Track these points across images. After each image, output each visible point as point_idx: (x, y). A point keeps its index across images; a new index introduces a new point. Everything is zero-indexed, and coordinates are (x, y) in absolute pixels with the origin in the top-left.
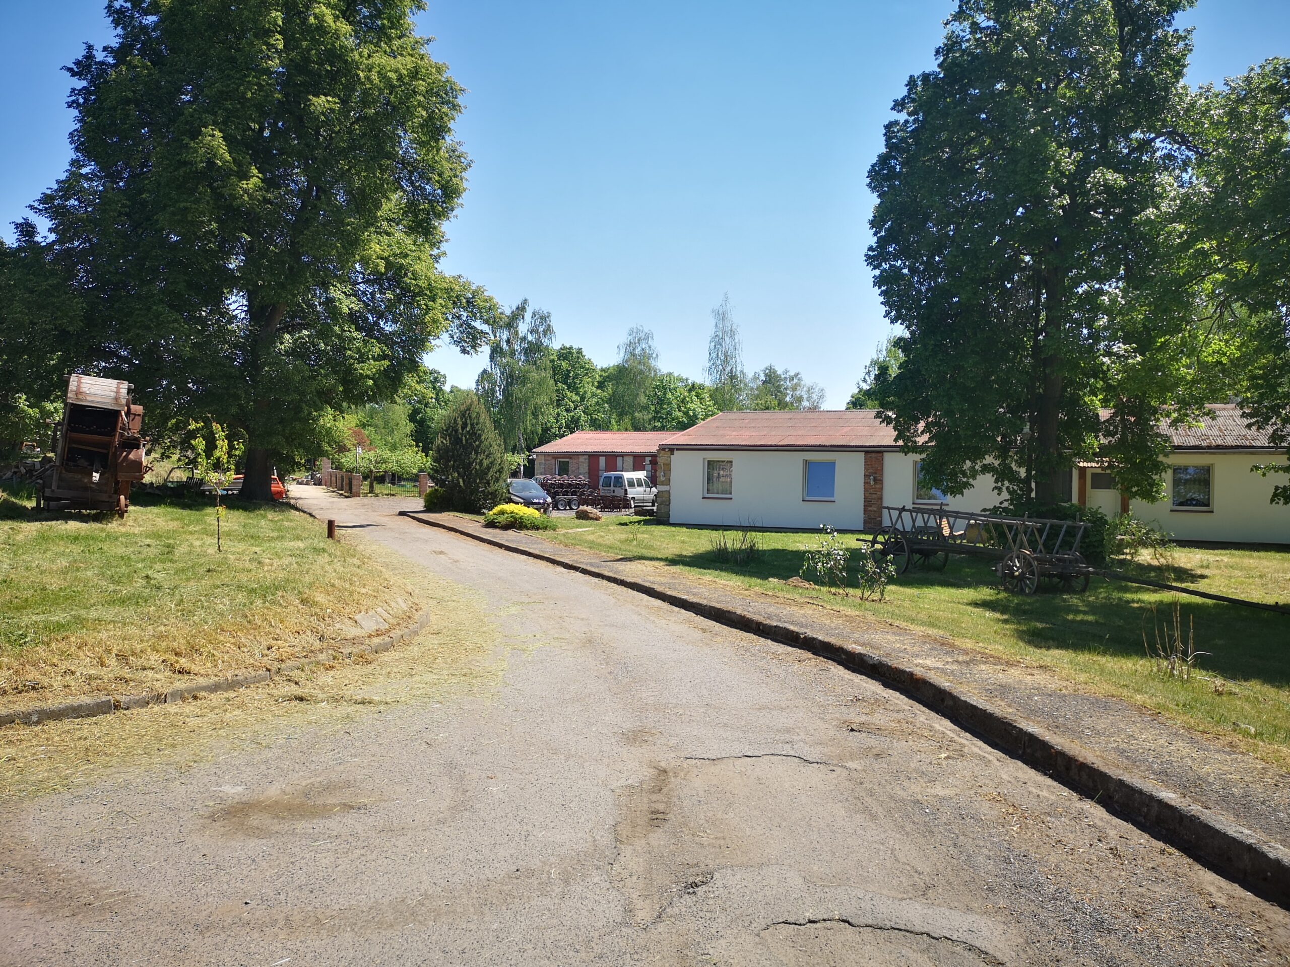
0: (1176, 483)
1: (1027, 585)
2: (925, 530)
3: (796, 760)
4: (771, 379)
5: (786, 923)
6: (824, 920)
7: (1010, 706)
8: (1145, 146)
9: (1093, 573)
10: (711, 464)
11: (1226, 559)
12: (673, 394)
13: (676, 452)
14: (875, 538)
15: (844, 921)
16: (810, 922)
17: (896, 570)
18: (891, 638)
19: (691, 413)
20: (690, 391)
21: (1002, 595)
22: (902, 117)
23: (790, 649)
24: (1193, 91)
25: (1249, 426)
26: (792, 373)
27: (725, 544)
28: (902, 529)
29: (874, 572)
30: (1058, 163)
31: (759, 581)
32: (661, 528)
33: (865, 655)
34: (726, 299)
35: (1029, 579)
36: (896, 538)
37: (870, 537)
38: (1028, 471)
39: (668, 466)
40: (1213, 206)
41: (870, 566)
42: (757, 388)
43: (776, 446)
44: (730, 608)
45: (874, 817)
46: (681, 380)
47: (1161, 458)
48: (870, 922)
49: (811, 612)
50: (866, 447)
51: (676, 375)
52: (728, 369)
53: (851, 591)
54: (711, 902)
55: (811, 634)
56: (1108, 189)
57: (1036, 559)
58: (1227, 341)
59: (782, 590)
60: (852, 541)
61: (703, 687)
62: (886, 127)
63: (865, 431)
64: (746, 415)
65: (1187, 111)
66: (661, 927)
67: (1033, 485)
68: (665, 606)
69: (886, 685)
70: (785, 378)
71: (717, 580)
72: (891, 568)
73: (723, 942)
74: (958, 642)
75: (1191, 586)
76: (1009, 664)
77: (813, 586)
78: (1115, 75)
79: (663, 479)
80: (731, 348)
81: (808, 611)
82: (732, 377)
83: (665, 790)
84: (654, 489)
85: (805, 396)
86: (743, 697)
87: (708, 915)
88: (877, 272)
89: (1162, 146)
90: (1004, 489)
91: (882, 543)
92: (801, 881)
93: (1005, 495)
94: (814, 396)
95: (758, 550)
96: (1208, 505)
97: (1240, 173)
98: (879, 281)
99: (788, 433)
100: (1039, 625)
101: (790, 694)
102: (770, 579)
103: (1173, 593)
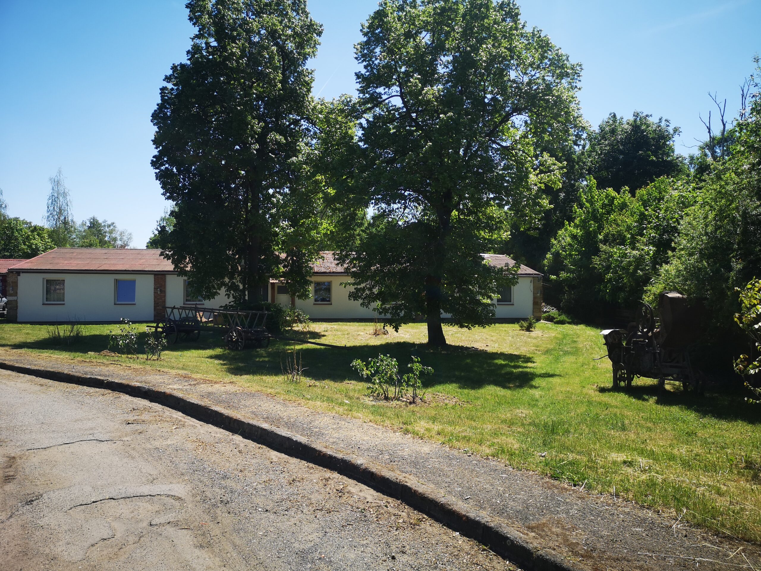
0: (316, 291)
1: (239, 345)
2: (187, 319)
3: (95, 441)
4: (94, 225)
5: (81, 505)
6: (101, 500)
7: (210, 401)
8: (296, 122)
9: (271, 337)
10: (49, 282)
11: (335, 327)
12: (19, 233)
13: (21, 274)
14: (158, 325)
15: (111, 499)
16: (94, 502)
17: (167, 342)
18: (158, 377)
19: (34, 247)
20: (32, 231)
21: (227, 352)
22: (170, 86)
23: (98, 390)
24: (316, 100)
25: (338, 264)
26: (110, 223)
27: (59, 333)
28: (173, 319)
29: (154, 344)
30: (252, 127)
31: (81, 354)
32: (11, 325)
33: (141, 387)
34: (60, 172)
35: (240, 342)
36: (170, 324)
37: (155, 325)
38: (244, 286)
39: (15, 284)
40: (319, 160)
41: (151, 341)
42: (85, 231)
43: (95, 270)
44: (60, 370)
45: (133, 458)
46: (26, 223)
47: (308, 278)
48: (123, 496)
49: (113, 368)
50: (155, 271)
51: (21, 219)
52: (62, 218)
53: (141, 356)
54: (40, 505)
55: (110, 379)
56: (278, 143)
57: (244, 331)
58: (329, 224)
59: (96, 358)
60: (143, 328)
61: (40, 415)
62: (161, 89)
63: (155, 262)
64: (74, 250)
65: (313, 110)
66: (12, 520)
67: (247, 293)
68: (14, 374)
69: (151, 401)
70: (105, 226)
71: (52, 355)
72: (164, 341)
73: (47, 518)
74: (194, 376)
75: (317, 341)
76: (216, 383)
77: (117, 355)
78: (280, 85)
79: (11, 292)
80: (64, 204)
81: (111, 368)
82: (65, 223)
83: (14, 466)
84: (4, 299)
85: (119, 238)
86: (66, 417)
87: (39, 510)
88: (157, 171)
89: (304, 124)
90: (231, 295)
91: (161, 328)
92: (91, 488)
93: (231, 299)
94: (125, 238)
95: (82, 336)
96: (329, 301)
97: (330, 146)
98: (158, 177)
99: (104, 263)
100: (241, 365)
101: (95, 412)
102: (89, 353)
103: (309, 344)
